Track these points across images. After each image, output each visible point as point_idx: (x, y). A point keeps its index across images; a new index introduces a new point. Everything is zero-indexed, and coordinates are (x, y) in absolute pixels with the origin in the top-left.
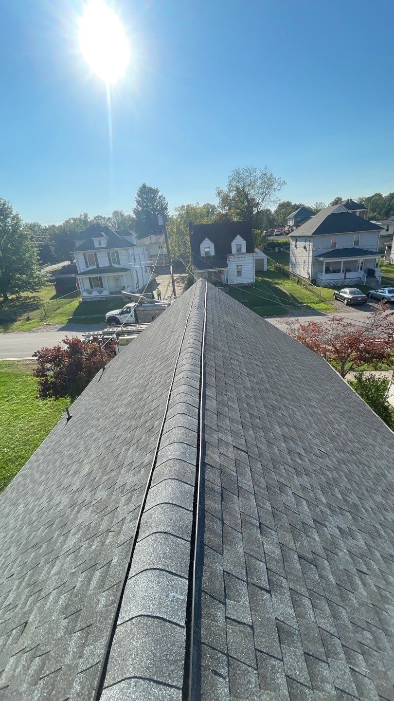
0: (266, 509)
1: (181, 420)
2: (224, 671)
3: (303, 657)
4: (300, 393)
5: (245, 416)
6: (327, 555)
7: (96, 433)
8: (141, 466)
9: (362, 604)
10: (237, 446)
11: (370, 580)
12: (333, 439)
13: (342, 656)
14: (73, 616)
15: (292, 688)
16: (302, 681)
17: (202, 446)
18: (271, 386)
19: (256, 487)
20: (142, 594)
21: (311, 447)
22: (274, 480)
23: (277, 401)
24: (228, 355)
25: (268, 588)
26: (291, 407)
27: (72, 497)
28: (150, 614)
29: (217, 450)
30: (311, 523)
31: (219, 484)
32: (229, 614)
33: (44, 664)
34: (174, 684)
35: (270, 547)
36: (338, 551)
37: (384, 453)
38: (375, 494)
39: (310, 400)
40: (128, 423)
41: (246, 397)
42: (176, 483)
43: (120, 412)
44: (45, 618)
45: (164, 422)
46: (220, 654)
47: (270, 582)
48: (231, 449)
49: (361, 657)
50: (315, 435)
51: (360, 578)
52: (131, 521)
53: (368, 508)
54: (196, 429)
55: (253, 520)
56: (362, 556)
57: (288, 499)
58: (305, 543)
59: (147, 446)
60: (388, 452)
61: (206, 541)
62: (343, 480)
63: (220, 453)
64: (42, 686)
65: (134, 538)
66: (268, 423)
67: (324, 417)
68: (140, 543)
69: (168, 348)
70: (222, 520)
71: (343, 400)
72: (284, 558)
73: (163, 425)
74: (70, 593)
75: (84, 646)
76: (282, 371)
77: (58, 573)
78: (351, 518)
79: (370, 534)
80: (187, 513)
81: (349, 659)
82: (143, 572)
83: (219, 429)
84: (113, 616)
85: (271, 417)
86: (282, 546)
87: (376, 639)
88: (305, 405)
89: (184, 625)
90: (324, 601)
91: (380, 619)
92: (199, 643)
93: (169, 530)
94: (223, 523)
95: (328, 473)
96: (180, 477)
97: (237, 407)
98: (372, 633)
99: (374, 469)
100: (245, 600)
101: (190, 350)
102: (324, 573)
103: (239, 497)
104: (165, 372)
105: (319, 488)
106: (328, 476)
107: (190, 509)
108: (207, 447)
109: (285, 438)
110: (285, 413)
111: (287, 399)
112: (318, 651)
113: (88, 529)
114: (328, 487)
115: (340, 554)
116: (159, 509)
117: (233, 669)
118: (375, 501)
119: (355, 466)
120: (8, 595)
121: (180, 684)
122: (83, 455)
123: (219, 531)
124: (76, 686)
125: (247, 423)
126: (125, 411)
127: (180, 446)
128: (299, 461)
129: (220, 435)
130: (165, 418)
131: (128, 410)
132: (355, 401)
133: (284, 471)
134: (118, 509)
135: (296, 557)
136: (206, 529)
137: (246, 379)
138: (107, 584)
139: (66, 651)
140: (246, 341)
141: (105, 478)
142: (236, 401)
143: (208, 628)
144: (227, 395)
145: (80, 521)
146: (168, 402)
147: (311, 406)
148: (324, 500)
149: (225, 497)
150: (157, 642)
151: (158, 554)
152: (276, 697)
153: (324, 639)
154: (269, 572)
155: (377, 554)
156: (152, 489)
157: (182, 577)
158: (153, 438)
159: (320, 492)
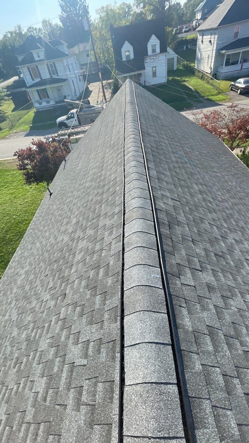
0: (194, 232)
1: (136, 184)
2: (184, 305)
3: (221, 297)
4: (206, 163)
5: (175, 180)
6: (229, 253)
7: (74, 200)
8: (113, 215)
9: (248, 274)
10: (173, 198)
12: (228, 191)
13: (239, 295)
14: (93, 289)
15: (217, 309)
16: (221, 307)
18: (188, 160)
19: (187, 221)
20: (136, 276)
21: (216, 197)
22: (197, 216)
23: (193, 169)
24: (157, 139)
25: (200, 269)
26: (202, 173)
27: (71, 236)
28: (143, 284)
29: (161, 201)
30: (220, 238)
31: (167, 220)
32: (182, 282)
33: (83, 310)
34: (163, 312)
35: (199, 250)
36: (235, 251)
39: (212, 168)
40: (96, 192)
42: (142, 220)
43: (87, 185)
44: (76, 291)
45: (124, 187)
46: (181, 299)
47: (201, 266)
48: (170, 200)
50: (218, 189)
51: (246, 262)
52: (116, 244)
54: (147, 189)
55: (188, 238)
57: (206, 225)
58: (217, 248)
59: (114, 203)
61: (165, 249)
62: (236, 214)
63: (164, 203)
64: (85, 317)
65: (122, 251)
66: (190, 184)
67: (222, 178)
68: (126, 253)
69: (113, 138)
70: (171, 239)
71: (234, 167)
72: (207, 255)
73: (124, 189)
74: (87, 279)
75: (105, 300)
76: (194, 149)
77: (76, 272)
78: (241, 234)
80: (152, 236)
81: (242, 297)
82: (134, 266)
83: (161, 188)
84: (120, 287)
85: (191, 180)
86: (205, 250)
88: (210, 171)
89: (162, 288)
90: (229, 273)
92: (170, 295)
93: (144, 245)
94: (172, 240)
95: (227, 211)
96: (144, 217)
97: (169, 174)
100: (189, 275)
101: (132, 136)
102: (228, 261)
103: (178, 226)
104: (115, 155)
105: (222, 219)
107: (154, 234)
108: (156, 200)
109: (201, 192)
110: (199, 177)
111: (199, 168)
112: (227, 294)
113: (88, 250)
114: (227, 219)
116: (135, 235)
117: (188, 304)
119: (242, 206)
120: (48, 284)
121: (166, 311)
122: (69, 214)
123: (171, 244)
124: (106, 316)
125: (176, 184)
126: (91, 184)
127: (140, 199)
128: (210, 205)
129: (162, 192)
130: (124, 184)
131: (93, 184)
132: (241, 167)
133: (202, 211)
134: (105, 238)
135: (213, 255)
136: (163, 244)
137: (172, 155)
138: (110, 274)
139: (94, 303)
140: (167, 128)
141: (89, 224)
142: (168, 170)
143: (174, 288)
144: (161, 167)
145: (81, 247)
146: (124, 174)
147: (214, 172)
148: (226, 226)
149: (171, 227)
150: (150, 296)
151: (140, 257)
152: (210, 314)
153: (230, 289)
154: (200, 262)
156: (127, 225)
157: (157, 267)
158: (118, 197)
159: (223, 221)
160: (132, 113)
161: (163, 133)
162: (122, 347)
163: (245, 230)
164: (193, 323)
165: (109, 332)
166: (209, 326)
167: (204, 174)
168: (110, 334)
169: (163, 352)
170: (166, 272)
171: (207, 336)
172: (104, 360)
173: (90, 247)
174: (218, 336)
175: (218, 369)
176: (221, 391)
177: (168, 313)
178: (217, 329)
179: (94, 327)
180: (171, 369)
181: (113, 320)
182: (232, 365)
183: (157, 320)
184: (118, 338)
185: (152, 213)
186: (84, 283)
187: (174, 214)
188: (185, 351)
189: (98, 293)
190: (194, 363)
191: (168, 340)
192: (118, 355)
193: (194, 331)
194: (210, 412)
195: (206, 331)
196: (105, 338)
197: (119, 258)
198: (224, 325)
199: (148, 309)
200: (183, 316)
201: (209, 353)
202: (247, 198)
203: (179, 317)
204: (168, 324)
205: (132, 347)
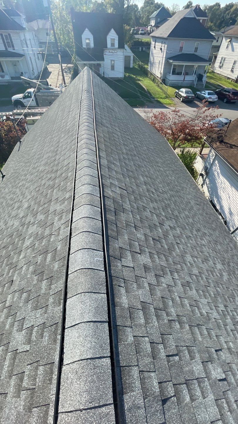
0: (137, 219)
1: (87, 171)
2: (123, 285)
3: (155, 276)
4: (152, 158)
5: (124, 170)
6: (164, 237)
8: (64, 200)
9: (177, 255)
10: (121, 187)
11: (181, 246)
12: (168, 184)
13: (169, 274)
14: (40, 274)
15: (151, 287)
16: (154, 284)
17: (102, 187)
18: (137, 153)
19: (132, 208)
20: (80, 260)
21: (158, 188)
22: (140, 205)
23: (140, 162)
24: (111, 130)
25: (139, 252)
28: (86, 268)
29: (109, 189)
30: (158, 224)
31: (113, 207)
32: (123, 264)
33: (29, 295)
34: (102, 292)
35: (140, 235)
37: (191, 192)
38: (185, 211)
39: (157, 162)
40: (49, 176)
41: (124, 158)
42: (90, 207)
43: (40, 169)
45: (76, 173)
46: (120, 279)
47: (140, 250)
48: (118, 188)
49: (176, 273)
50: (160, 182)
51: (177, 245)
52: (64, 228)
53: (182, 217)
54: (97, 176)
55: (131, 224)
56: (178, 237)
57: (148, 213)
58: (155, 233)
59: (66, 188)
60: (192, 191)
61: (109, 234)
62: (172, 205)
63: (112, 191)
64: (31, 302)
65: (69, 236)
66: (136, 175)
67: (164, 173)
68: (73, 237)
70: (116, 224)
71: (174, 164)
72: (146, 240)
73: (75, 175)
74: (35, 265)
75: (50, 285)
76: (143, 144)
78: (175, 221)
79: (182, 228)
80: (98, 222)
81: (171, 275)
82: (79, 251)
83: (110, 177)
84: (65, 271)
85: (138, 172)
86: (145, 235)
88: (155, 166)
89: (103, 270)
90: (163, 256)
91: (183, 260)
92: (111, 276)
93: (90, 230)
94: (117, 226)
95: (166, 201)
96: (92, 203)
97: (119, 165)
98: (180, 265)
99: (186, 200)
100: (130, 258)
101: (86, 124)
102: (163, 245)
103: (124, 213)
104: (69, 141)
105: (161, 208)
106: (166, 203)
107: (100, 220)
108: (104, 187)
109: (145, 183)
110: (145, 170)
111: (146, 161)
112: (160, 273)
113: (37, 235)
114: (165, 208)
115: (169, 237)
116: (82, 220)
117: (127, 284)
118: (185, 214)
119: (178, 198)
121: (105, 292)
123: (115, 229)
124: (51, 300)
125: (125, 174)
126: (45, 169)
127: (89, 186)
128: (152, 195)
129: (111, 181)
130: (76, 170)
131: (47, 168)
132: (180, 165)
133: (145, 200)
134: (54, 223)
135: (151, 239)
136: (108, 229)
137: (123, 147)
138: (57, 259)
139: (41, 288)
140: (121, 121)
141: (41, 208)
142: (118, 160)
143: (114, 270)
144: (112, 157)
145: (30, 232)
146: (76, 160)
147: (158, 166)
148: (163, 214)
149: (116, 213)
150: (92, 278)
151: (85, 242)
152: (144, 291)
153: (163, 269)
154: (140, 246)
155: (184, 236)
156: (75, 211)
157: (100, 251)
158: (69, 183)
159: (162, 210)
160: (88, 101)
161: (117, 125)
162: (64, 329)
163: (178, 218)
164: (129, 301)
165: (52, 316)
166: (143, 302)
167: (149, 167)
168: (53, 317)
169: (100, 329)
170: (108, 256)
171: (141, 311)
172: (46, 343)
173: (39, 233)
174: (149, 310)
175: (147, 338)
176: (147, 357)
177: (107, 293)
178: (149, 304)
179: (39, 312)
180: (105, 344)
181: (57, 304)
182: (159, 333)
183: (96, 300)
184: (60, 321)
185: (100, 200)
186: (31, 269)
187: (121, 202)
188: (120, 326)
189: (45, 278)
190: (127, 336)
191: (105, 318)
192: (59, 337)
193: (129, 307)
194: (137, 377)
195: (140, 307)
196: (48, 322)
197: (67, 243)
198: (155, 300)
199: (89, 291)
200: (121, 295)
201: (140, 326)
202: (182, 192)
203: (117, 296)
204: (106, 303)
205: (72, 328)
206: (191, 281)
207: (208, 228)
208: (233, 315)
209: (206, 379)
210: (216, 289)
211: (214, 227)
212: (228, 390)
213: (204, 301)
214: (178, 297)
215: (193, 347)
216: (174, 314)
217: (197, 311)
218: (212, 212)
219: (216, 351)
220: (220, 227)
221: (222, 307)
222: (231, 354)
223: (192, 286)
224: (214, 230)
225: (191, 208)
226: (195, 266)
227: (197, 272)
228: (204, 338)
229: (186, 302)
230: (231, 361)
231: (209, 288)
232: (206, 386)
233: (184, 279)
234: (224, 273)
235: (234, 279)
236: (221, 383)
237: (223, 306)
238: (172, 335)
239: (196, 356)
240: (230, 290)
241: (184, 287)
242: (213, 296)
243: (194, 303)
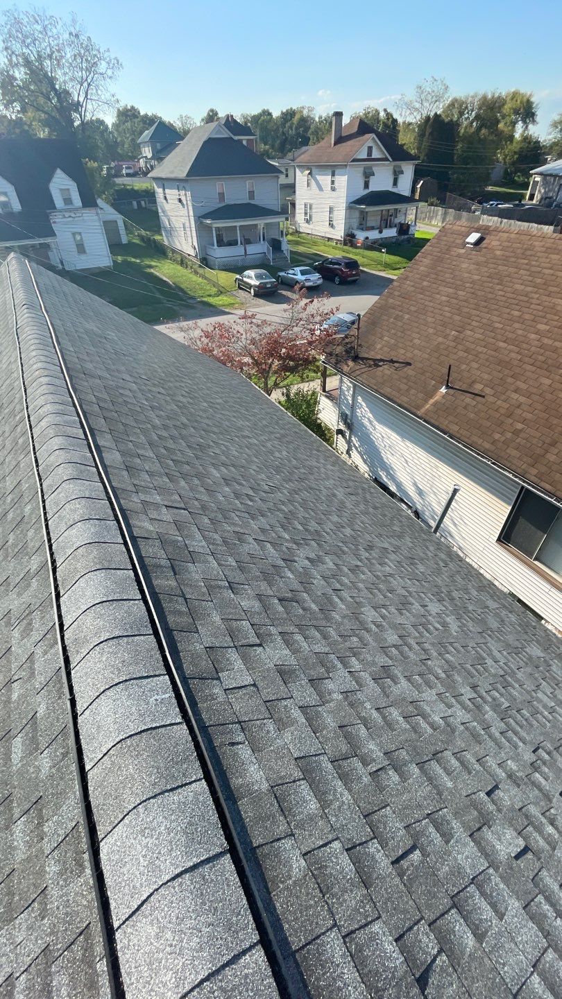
0: (231, 566)
1: (72, 489)
2: (240, 738)
3: (309, 685)
4: (227, 423)
5: (167, 465)
6: (305, 588)
8: (27, 578)
9: (344, 617)
10: (170, 504)
11: (345, 594)
12: (278, 470)
13: (339, 665)
15: (307, 713)
16: (314, 704)
17: (123, 518)
18: (188, 420)
19: (211, 547)
20: (111, 719)
21: (259, 485)
22: (229, 532)
23: (202, 437)
24: (111, 383)
25: (258, 642)
26: (222, 442)
28: (133, 733)
29: (144, 516)
30: (282, 563)
31: (164, 556)
32: (226, 685)
34: (193, 779)
35: (248, 602)
36: (313, 580)
37: (330, 473)
38: (331, 515)
39: (240, 429)
42: (102, 574)
45: (44, 502)
46: (231, 726)
47: (258, 636)
48: (164, 510)
49: (353, 659)
50: (257, 469)
51: (337, 596)
52: (45, 653)
53: (328, 530)
54: (103, 495)
55: (220, 583)
56: (334, 576)
57: (251, 546)
58: (281, 585)
59: (25, 547)
60: (332, 471)
61: (172, 625)
62: (299, 511)
63: (151, 519)
65: (63, 669)
66: (201, 467)
67: (261, 447)
68: (76, 668)
70: (183, 596)
71: (277, 423)
72: (266, 607)
73: (44, 507)
75: (40, 825)
76: (196, 397)
78: (316, 545)
79: (335, 554)
80: (134, 604)
81: (345, 665)
82: (101, 696)
83: (137, 489)
84: (74, 767)
85: (203, 459)
86: (260, 597)
87: (361, 639)
88: (238, 437)
89: (181, 721)
90: (313, 629)
91: (360, 622)
92: (204, 729)
93: (117, 633)
94: (186, 599)
95: (283, 507)
96: (107, 565)
97: (152, 455)
98: (356, 636)
99: (325, 491)
100: (238, 664)
101: (44, 380)
102: (306, 605)
103: (194, 563)
105: (278, 525)
106: (284, 511)
107: (138, 598)
108: (129, 516)
109: (226, 481)
110: (217, 451)
111: (214, 433)
112: (319, 673)
114: (287, 523)
115: (315, 582)
116: (91, 613)
117: (249, 731)
119: (306, 493)
121: (200, 774)
123: (184, 609)
124: (52, 868)
125: (172, 473)
127: (88, 524)
128: (251, 503)
129: (142, 497)
130: (43, 496)
132: (289, 423)
133: (237, 518)
134: (13, 649)
135: (276, 601)
136: (166, 614)
137: (152, 414)
138: (43, 742)
139: (11, 849)
140: (130, 359)
142: (148, 446)
143: (209, 709)
144: (131, 441)
146: (38, 470)
147: (244, 437)
148: (287, 537)
149: (177, 569)
150: (155, 754)
151: (113, 666)
152: (296, 730)
153: (322, 660)
154: (255, 627)
155: (346, 569)
156: (66, 596)
157: (159, 676)
158: (32, 531)
159: (281, 530)
160: (35, 328)
161: (123, 368)
162: (109, 933)
163: (320, 536)
164: (268, 769)
165: (67, 914)
166: (299, 758)
167: (226, 444)
168: (70, 917)
169: (212, 880)
170: (184, 680)
171: (302, 782)
174: (321, 770)
175: (336, 842)
176: (351, 891)
177: (207, 777)
178: (316, 755)
179: (20, 924)
180: (239, 914)
181: (71, 873)
182: (359, 816)
183: (182, 807)
184: (95, 916)
185: (124, 549)
188: (262, 845)
189: (17, 812)
190: (287, 863)
191: (220, 842)
192: (102, 966)
193: (272, 787)
194: (343, 956)
195: (297, 774)
196: (57, 939)
197: (62, 687)
198: (327, 739)
199: (157, 791)
200: (243, 764)
201: (311, 819)
202: (312, 477)
203: (234, 771)
204: (210, 802)
205: (134, 917)
206: (390, 663)
207: (387, 536)
208: (494, 699)
209: (491, 871)
210: (444, 659)
211: (399, 529)
212: (539, 871)
213: (429, 695)
214: (373, 711)
215: (441, 809)
216: (379, 753)
217: (423, 725)
218: (384, 500)
219: (489, 794)
220: (408, 526)
221: (467, 693)
222: (518, 786)
223: (396, 672)
224: (400, 537)
225: (341, 507)
226: (387, 626)
227: (396, 637)
228: (455, 780)
229: (395, 713)
230: (523, 802)
231: (430, 662)
232: (496, 885)
233: (374, 663)
234: (448, 619)
235: (470, 624)
236: (521, 863)
237: (468, 688)
238: (388, 805)
239: (453, 828)
240: (471, 649)
241: (380, 681)
242: (443, 675)
243: (411, 708)
